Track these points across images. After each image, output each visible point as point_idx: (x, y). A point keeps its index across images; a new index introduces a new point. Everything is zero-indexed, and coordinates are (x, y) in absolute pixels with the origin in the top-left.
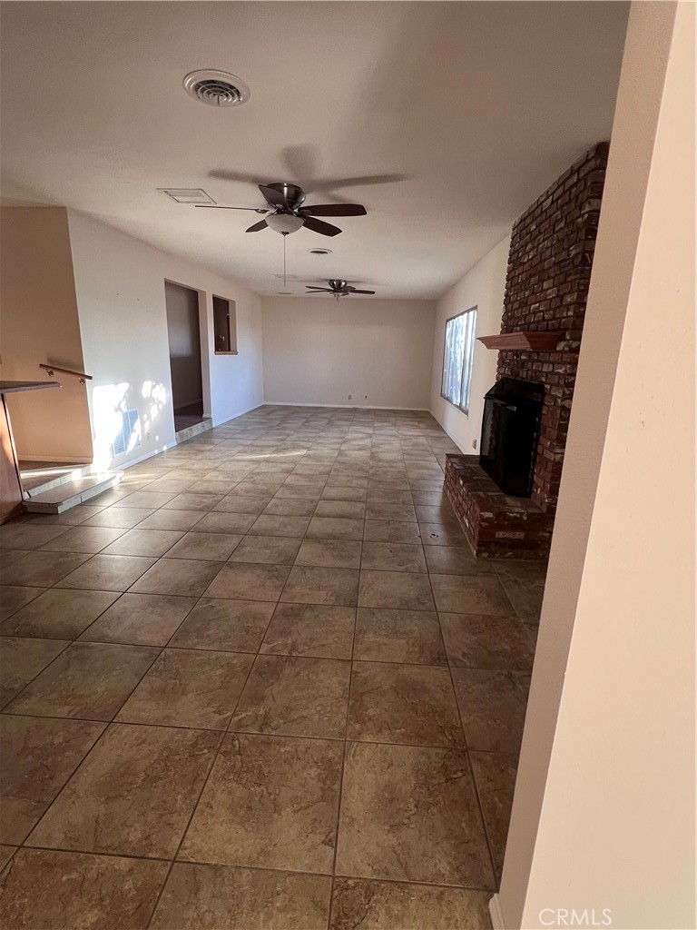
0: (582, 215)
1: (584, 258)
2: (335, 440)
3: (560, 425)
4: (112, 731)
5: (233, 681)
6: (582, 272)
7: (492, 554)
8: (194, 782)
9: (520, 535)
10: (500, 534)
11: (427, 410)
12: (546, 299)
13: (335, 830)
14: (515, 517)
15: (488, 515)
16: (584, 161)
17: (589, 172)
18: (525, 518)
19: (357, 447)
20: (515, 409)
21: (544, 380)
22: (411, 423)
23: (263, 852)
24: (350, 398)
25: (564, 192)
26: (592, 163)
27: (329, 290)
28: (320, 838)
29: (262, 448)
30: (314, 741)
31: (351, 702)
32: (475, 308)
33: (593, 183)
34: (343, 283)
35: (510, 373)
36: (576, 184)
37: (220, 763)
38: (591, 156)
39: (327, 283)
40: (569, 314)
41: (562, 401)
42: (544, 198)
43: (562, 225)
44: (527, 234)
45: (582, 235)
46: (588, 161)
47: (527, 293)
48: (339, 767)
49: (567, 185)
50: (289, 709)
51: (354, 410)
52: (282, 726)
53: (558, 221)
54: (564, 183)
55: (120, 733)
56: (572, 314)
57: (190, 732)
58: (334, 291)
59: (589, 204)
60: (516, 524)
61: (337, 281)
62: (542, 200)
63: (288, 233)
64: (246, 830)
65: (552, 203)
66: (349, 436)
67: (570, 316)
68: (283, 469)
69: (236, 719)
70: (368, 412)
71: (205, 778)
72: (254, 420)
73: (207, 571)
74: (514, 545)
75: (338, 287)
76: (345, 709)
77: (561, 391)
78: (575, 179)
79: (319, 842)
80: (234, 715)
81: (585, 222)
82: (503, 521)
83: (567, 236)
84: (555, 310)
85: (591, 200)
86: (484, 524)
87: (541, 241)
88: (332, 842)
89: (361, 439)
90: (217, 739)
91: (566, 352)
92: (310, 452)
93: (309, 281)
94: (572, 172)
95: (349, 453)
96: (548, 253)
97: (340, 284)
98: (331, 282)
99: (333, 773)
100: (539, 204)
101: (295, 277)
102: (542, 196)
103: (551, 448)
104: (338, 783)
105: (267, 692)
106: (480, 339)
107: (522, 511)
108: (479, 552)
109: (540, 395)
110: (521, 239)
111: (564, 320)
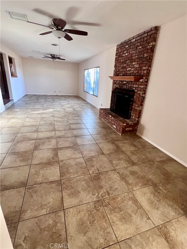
0: (150, 46)
1: (150, 58)
2: (59, 105)
3: (141, 101)
4: (67, 212)
5: (90, 184)
6: (149, 61)
7: (125, 134)
8: (104, 217)
9: (131, 129)
10: (127, 129)
11: (78, 95)
12: (134, 67)
13: (147, 215)
14: (130, 124)
15: (125, 124)
16: (150, 30)
17: (152, 34)
18: (133, 124)
19: (67, 107)
20: (127, 96)
21: (134, 89)
22: (76, 99)
23: (137, 229)
24: (55, 92)
25: (141, 38)
26: (154, 32)
27: (51, 58)
28: (146, 219)
29: (38, 109)
30: (124, 194)
31: (124, 181)
32: (99, 67)
33: (153, 37)
34: (55, 56)
35: (118, 86)
36: (146, 37)
37: (106, 209)
38: (153, 29)
39: (50, 55)
40: (144, 72)
41: (142, 95)
42: (132, 39)
43: (141, 47)
44: (124, 48)
45: (149, 51)
46: (151, 30)
47: (125, 65)
48: (135, 199)
49: (142, 36)
50: (111, 187)
51: (57, 96)
52: (113, 193)
53: (138, 46)
54: (141, 35)
55: (70, 212)
56: (145, 72)
57: (91, 203)
58: (52, 58)
59: (152, 43)
60: (130, 126)
61: (53, 55)
62: (131, 39)
63: (60, 38)
64: (128, 224)
65: (136, 40)
66: (63, 104)
67: (145, 73)
68: (51, 116)
69: (100, 195)
70: (62, 96)
71: (106, 215)
72: (28, 100)
73: (54, 152)
74: (129, 131)
75: (53, 57)
76: (124, 183)
77: (142, 92)
78: (146, 35)
79: (146, 220)
80: (98, 194)
81: (150, 48)
82: (128, 126)
83: (143, 51)
84: (138, 71)
85: (153, 42)
86: (123, 127)
87: (131, 51)
88: (149, 218)
89: (67, 105)
90: (99, 202)
91: (144, 82)
92: (54, 110)
93: (44, 54)
94: (144, 33)
95: (67, 109)
96: (134, 55)
97: (54, 56)
98: (51, 55)
99: (135, 201)
100: (129, 40)
101: (39, 52)
102: (131, 38)
103: (138, 106)
104: (138, 203)
105: (101, 184)
106: (109, 77)
107: (132, 123)
108: (122, 134)
109: (133, 93)
110: (121, 49)
111: (142, 74)
